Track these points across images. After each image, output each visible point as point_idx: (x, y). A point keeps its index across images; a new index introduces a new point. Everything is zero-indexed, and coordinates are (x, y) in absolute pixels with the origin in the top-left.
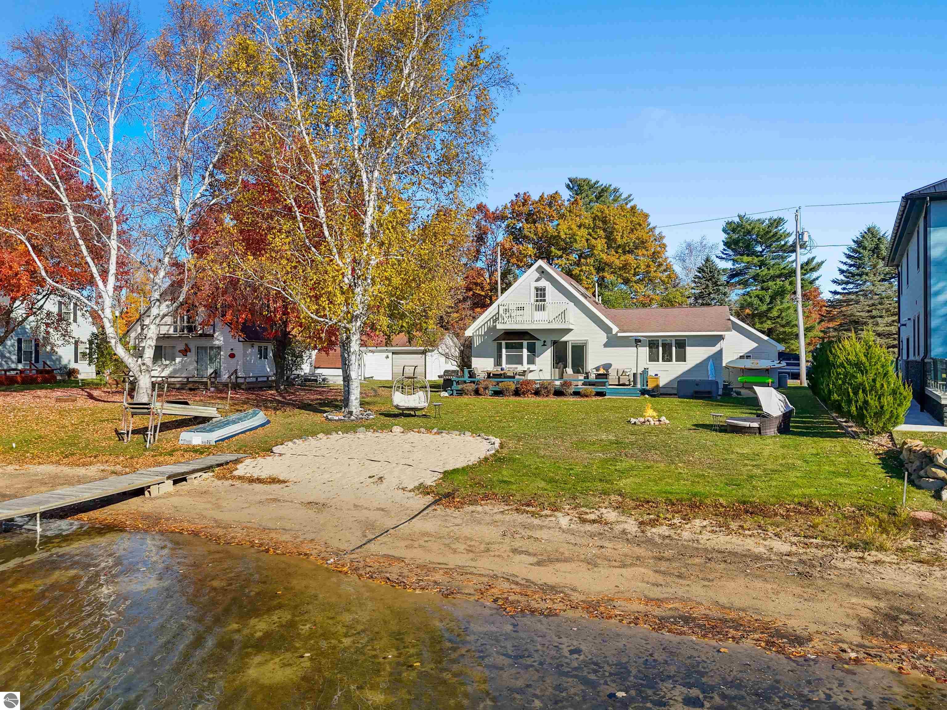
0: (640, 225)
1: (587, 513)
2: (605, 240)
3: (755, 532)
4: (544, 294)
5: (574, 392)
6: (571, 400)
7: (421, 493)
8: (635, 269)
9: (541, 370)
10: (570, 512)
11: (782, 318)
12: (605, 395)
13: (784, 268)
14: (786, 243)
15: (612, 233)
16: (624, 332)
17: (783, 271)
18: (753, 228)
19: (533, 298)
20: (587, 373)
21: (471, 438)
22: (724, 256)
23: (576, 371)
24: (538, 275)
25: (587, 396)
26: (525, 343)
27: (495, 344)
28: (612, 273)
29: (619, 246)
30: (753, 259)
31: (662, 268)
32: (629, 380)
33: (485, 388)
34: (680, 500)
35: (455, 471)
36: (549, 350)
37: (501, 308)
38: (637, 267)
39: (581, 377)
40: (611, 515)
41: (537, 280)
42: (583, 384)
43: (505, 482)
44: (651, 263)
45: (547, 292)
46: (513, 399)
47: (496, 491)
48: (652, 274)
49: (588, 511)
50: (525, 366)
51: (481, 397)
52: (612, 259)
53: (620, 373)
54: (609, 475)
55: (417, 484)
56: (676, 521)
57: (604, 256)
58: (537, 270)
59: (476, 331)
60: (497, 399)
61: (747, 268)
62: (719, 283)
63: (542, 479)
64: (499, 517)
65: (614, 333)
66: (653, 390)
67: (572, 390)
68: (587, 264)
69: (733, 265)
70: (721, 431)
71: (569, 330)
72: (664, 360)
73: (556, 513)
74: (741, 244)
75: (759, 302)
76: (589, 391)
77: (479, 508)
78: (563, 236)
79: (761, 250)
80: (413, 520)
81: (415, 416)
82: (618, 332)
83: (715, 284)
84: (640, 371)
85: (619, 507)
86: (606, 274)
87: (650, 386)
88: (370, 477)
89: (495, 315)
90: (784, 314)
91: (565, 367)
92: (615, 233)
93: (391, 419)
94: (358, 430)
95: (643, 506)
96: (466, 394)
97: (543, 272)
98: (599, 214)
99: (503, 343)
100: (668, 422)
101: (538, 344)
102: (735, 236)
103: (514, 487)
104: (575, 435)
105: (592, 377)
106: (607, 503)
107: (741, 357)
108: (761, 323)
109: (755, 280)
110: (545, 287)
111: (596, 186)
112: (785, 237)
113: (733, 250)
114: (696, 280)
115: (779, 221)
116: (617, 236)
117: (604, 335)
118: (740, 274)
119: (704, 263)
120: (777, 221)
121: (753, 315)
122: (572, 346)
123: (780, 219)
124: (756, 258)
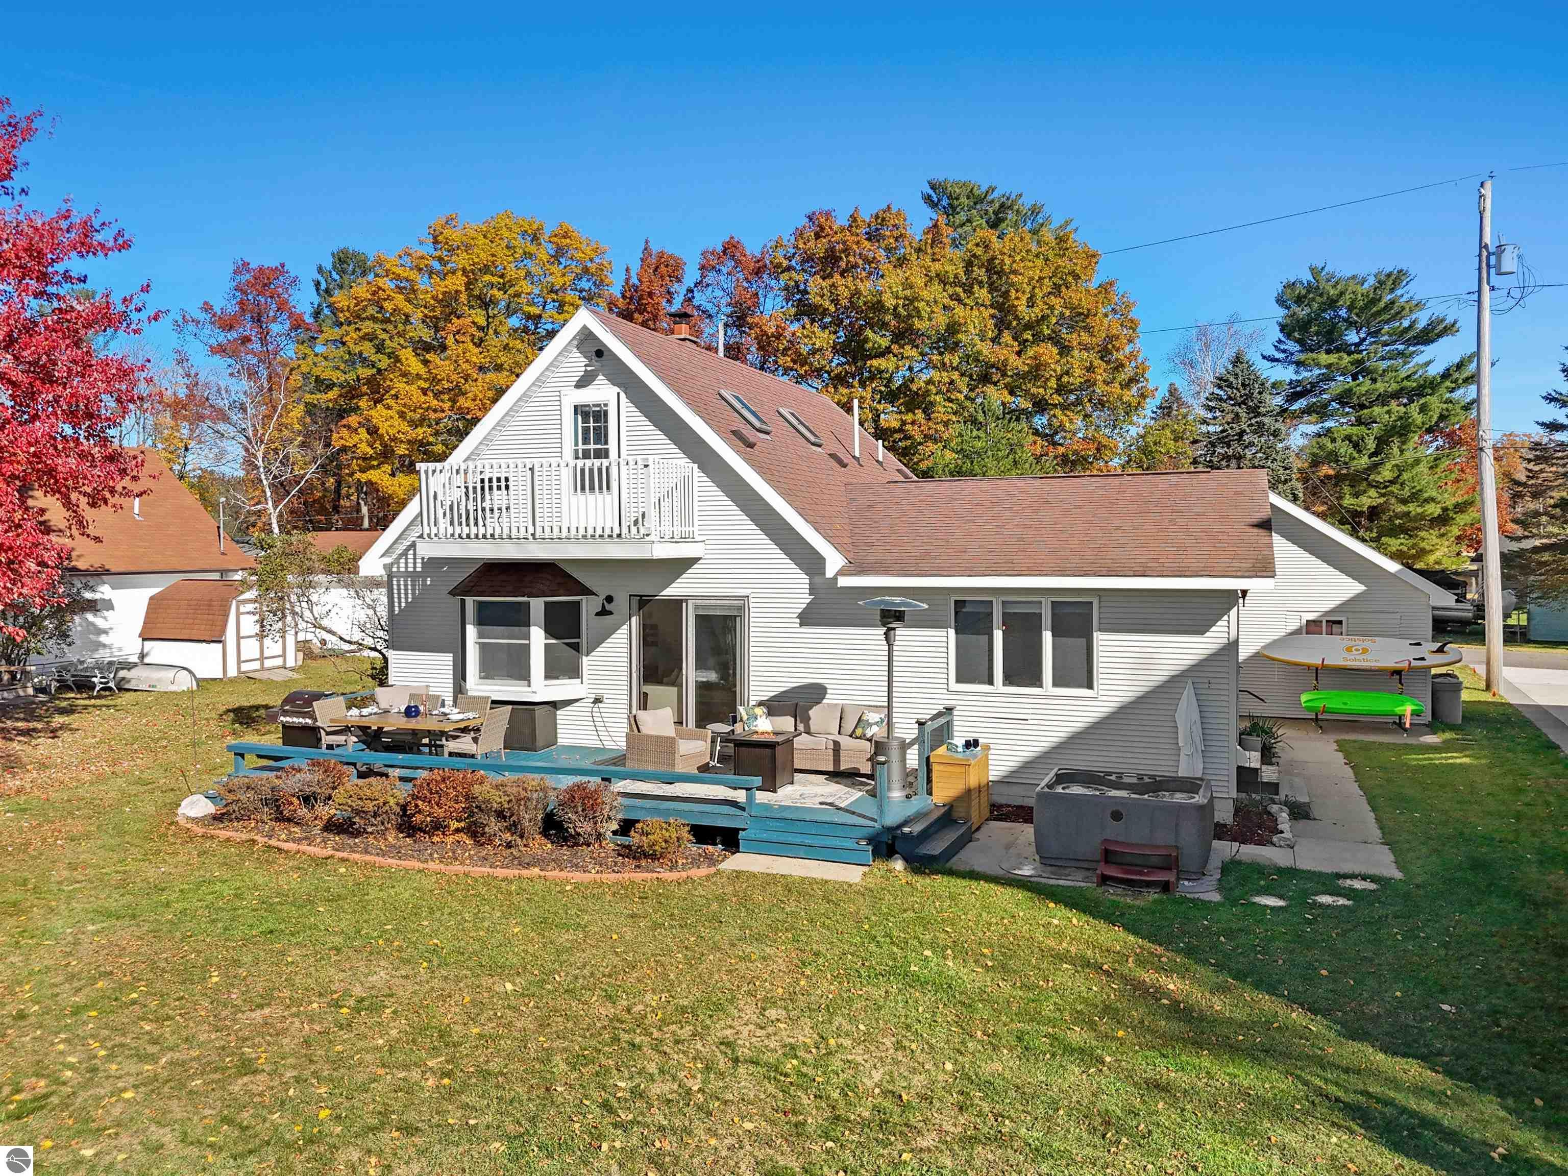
0: (1077, 277)
4: (606, 431)
9: (597, 701)
11: (1402, 484)
13: (1408, 378)
14: (1413, 323)
15: (1006, 293)
16: (865, 573)
17: (1406, 383)
18: (1342, 294)
19: (570, 445)
22: (1281, 356)
24: (584, 363)
26: (537, 605)
27: (449, 607)
29: (1024, 325)
30: (1340, 358)
31: (1123, 377)
36: (624, 630)
38: (1066, 372)
41: (582, 383)
44: (1098, 363)
45: (612, 424)
50: (541, 688)
52: (1006, 353)
53: (850, 725)
57: (985, 347)
58: (575, 344)
61: (1327, 378)
62: (1262, 410)
65: (829, 574)
69: (1297, 372)
72: (1009, 679)
74: (1314, 329)
75: (1351, 450)
78: (889, 302)
79: (1357, 340)
82: (842, 572)
83: (1254, 411)
90: (1405, 476)
92: (1013, 294)
97: (598, 354)
99: (470, 604)
102: (1302, 312)
108: (1356, 495)
109: (1343, 404)
110: (606, 405)
111: (989, 198)
112: (1411, 311)
113: (1298, 341)
114: (1212, 404)
115: (1398, 278)
116: (1017, 298)
117: (802, 581)
118: (1310, 391)
119: (1230, 367)
120: (1393, 277)
121: (1339, 479)
122: (698, 617)
123: (1400, 271)
124: (1345, 356)
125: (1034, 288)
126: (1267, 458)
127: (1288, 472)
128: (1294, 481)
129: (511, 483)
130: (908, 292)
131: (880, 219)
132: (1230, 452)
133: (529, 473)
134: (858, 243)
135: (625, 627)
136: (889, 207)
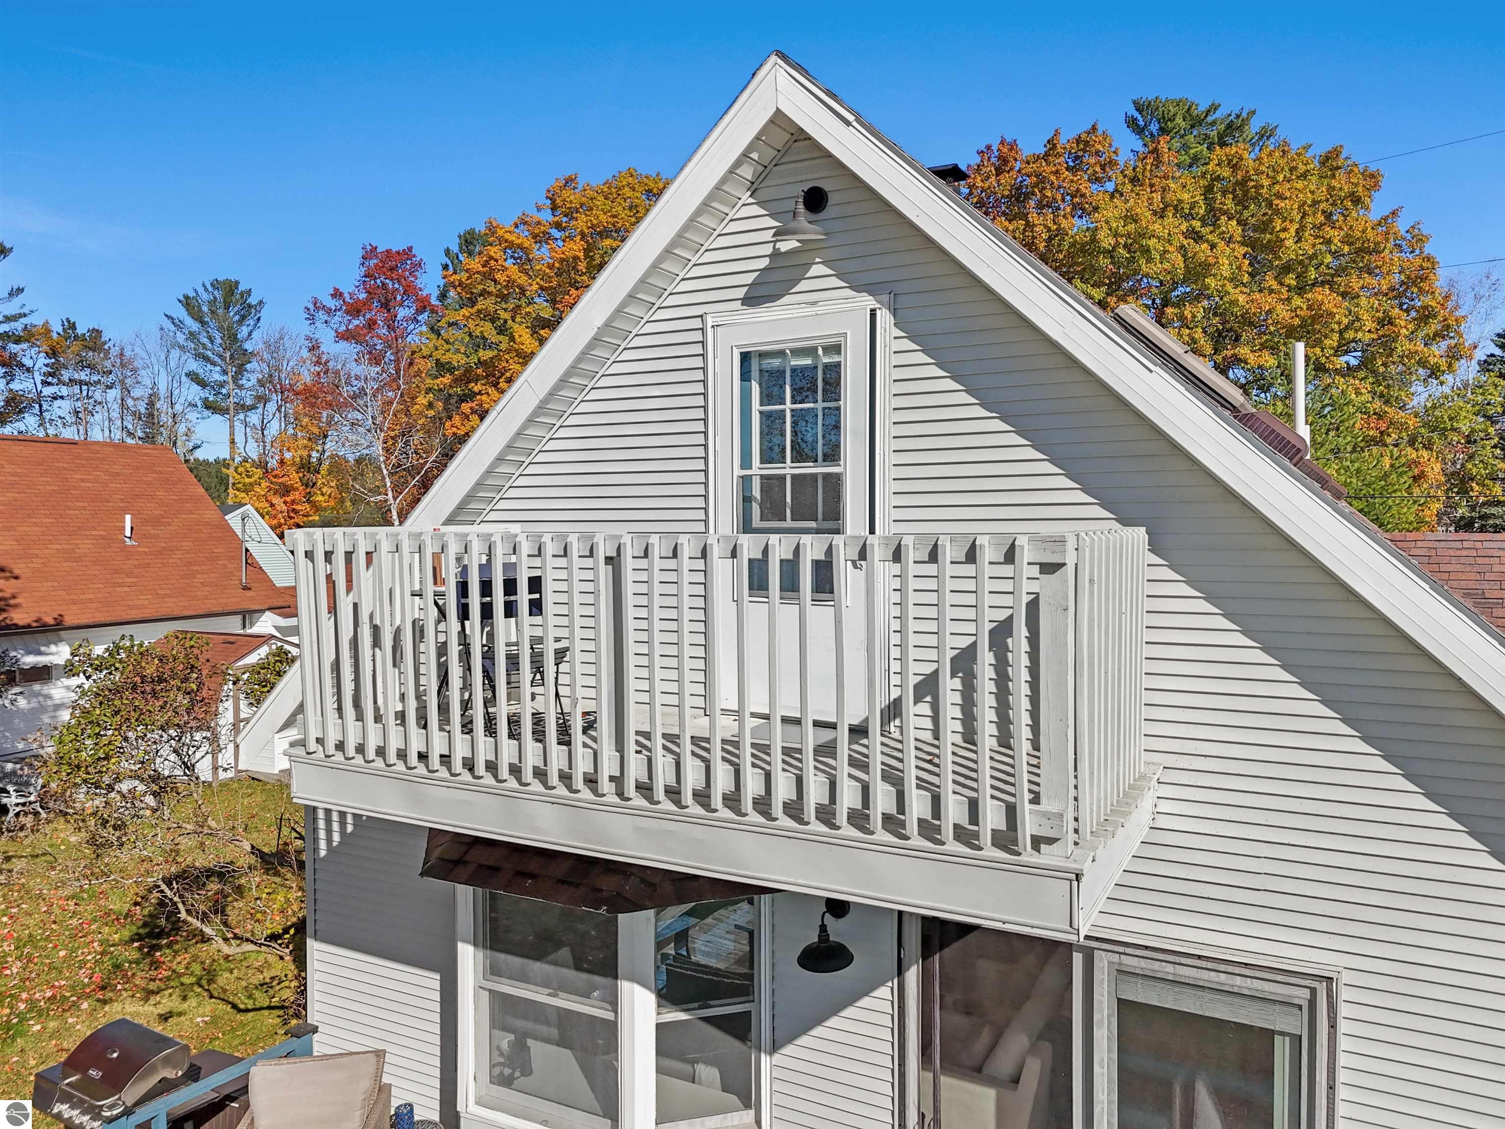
0: (1357, 201)
2: (1245, 248)
4: (834, 423)
15: (1265, 225)
19: (734, 465)
24: (768, 232)
29: (1289, 265)
41: (764, 289)
44: (1396, 312)
110: (836, 349)
111: (1210, 119)
129: (549, 598)
130: (1131, 227)
131: (1083, 143)
133: (604, 572)
134: (1057, 172)
135: (884, 992)
136: (1094, 128)
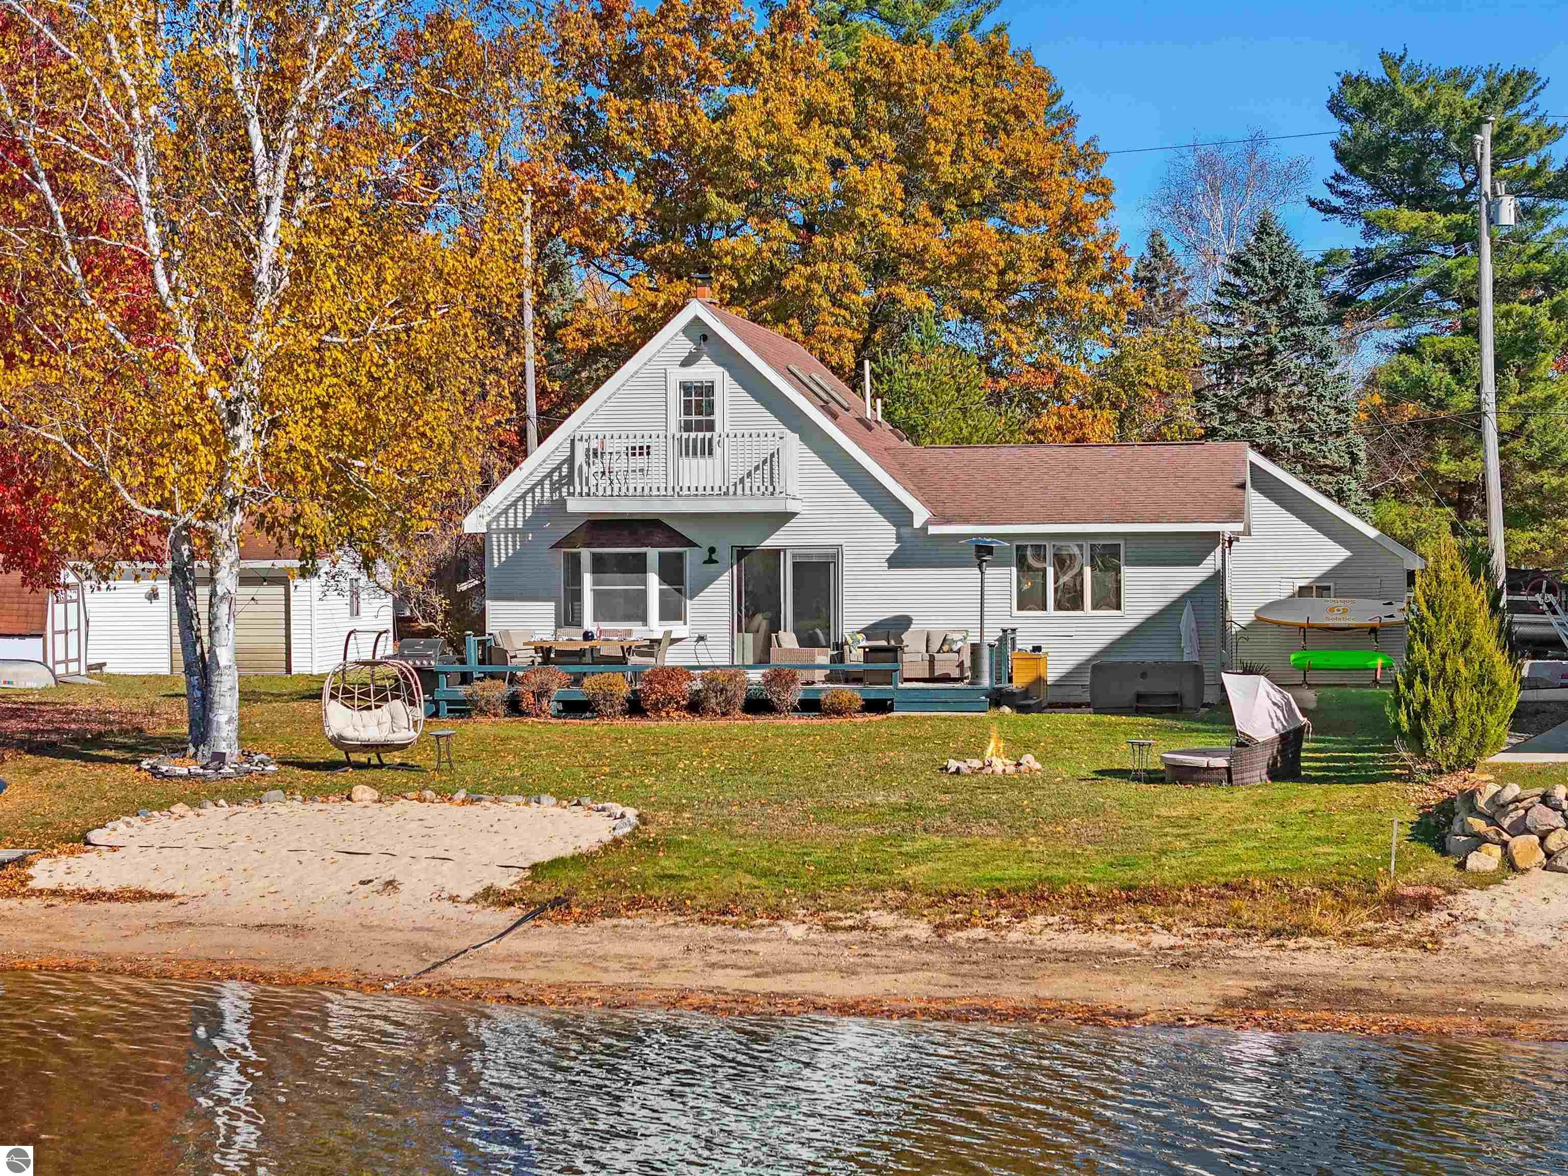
0: (1020, 115)
1: (840, 919)
2: (900, 168)
3: (1132, 926)
4: (711, 405)
5: (802, 702)
6: (796, 723)
7: (493, 903)
8: (1002, 273)
9: (701, 638)
10: (807, 919)
11: (1529, 437)
12: (891, 710)
13: (1538, 256)
14: (1542, 165)
15: (920, 142)
16: (948, 521)
17: (1534, 266)
18: (1431, 106)
19: (676, 416)
20: (839, 647)
21: (558, 810)
22: (1338, 202)
23: (808, 640)
24: (689, 346)
25: (839, 713)
26: (653, 554)
27: (559, 557)
28: (924, 283)
29: (947, 189)
30: (1430, 220)
31: (1095, 271)
32: (961, 665)
33: (541, 694)
34: (1015, 891)
35: (558, 863)
36: (725, 578)
37: (580, 448)
38: (1010, 266)
39: (823, 657)
40: (885, 919)
41: (687, 362)
42: (829, 679)
43: (672, 877)
44: (1056, 253)
45: (717, 398)
46: (623, 723)
47: (655, 892)
48: (1062, 292)
49: (841, 915)
50: (656, 628)
51: (529, 720)
52: (921, 237)
53: (935, 645)
54: (885, 861)
55: (479, 889)
56: (1003, 920)
57: (893, 227)
58: (685, 331)
59: (497, 519)
60: (576, 725)
61: (1413, 250)
62: (1302, 314)
63: (747, 872)
64: (671, 931)
65: (917, 524)
66: (1026, 693)
67: (796, 694)
68: (832, 254)
69: (1366, 235)
70: (1149, 781)
71: (786, 517)
72: (1059, 606)
73: (780, 922)
74: (1393, 163)
75: (1448, 378)
76: (844, 697)
77: (623, 921)
78: (747, 153)
79: (1461, 185)
80: (505, 939)
81: (381, 765)
82: (927, 523)
83: (1290, 317)
84: (992, 637)
85: (900, 908)
86: (900, 290)
87: (1019, 682)
88: (363, 883)
89: (559, 468)
90: (1534, 423)
91: (775, 626)
92: (931, 145)
93: (323, 773)
94: (264, 799)
95: (945, 902)
96: (482, 712)
97: (705, 338)
98: (877, 74)
99: (586, 554)
100: (1038, 766)
101: (692, 558)
102: (1371, 132)
103: (692, 884)
104: (812, 796)
105: (855, 657)
106: (877, 903)
107: (1303, 591)
108: (1459, 456)
109: (1444, 294)
110: (711, 382)
112: (1541, 142)
113: (1368, 178)
114: (1226, 301)
115: (1518, 84)
116: (939, 153)
117: (890, 531)
118: (1390, 268)
119: (1252, 240)
120: (1511, 84)
121: (1431, 428)
122: (795, 565)
123: (1522, 74)
124: (1438, 217)
125: (961, 135)
126: (1310, 394)
127: (1342, 417)
128: (1350, 434)
132: (1253, 383)
135: (726, 574)
